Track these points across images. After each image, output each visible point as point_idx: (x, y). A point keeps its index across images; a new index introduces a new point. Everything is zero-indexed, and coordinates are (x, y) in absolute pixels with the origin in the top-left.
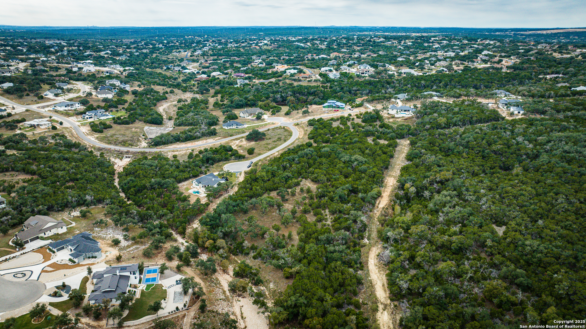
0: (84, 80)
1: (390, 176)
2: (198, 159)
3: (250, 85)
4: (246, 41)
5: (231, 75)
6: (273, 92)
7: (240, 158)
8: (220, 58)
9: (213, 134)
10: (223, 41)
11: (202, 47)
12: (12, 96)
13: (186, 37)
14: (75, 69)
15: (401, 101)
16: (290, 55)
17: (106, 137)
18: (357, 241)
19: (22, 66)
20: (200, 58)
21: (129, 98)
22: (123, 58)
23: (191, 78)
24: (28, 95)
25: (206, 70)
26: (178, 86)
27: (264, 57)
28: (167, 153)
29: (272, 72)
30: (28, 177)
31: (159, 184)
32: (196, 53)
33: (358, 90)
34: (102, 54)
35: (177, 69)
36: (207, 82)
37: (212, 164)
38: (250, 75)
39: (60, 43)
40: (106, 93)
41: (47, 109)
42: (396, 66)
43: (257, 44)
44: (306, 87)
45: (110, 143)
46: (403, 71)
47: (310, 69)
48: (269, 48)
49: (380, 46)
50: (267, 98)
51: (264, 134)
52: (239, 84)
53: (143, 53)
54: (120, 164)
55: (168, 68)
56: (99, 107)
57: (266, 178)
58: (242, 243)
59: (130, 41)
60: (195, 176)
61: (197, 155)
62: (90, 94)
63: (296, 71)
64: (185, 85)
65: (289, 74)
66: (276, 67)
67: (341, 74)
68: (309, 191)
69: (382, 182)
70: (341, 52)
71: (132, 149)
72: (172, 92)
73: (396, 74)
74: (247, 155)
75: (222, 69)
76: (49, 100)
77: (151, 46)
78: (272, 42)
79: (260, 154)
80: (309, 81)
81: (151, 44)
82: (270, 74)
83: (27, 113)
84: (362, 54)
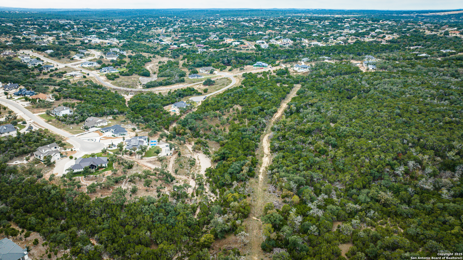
0: (95, 48)
1: (285, 103)
2: (174, 94)
3: (207, 52)
4: (205, 21)
5: (194, 45)
6: (222, 57)
7: (200, 94)
8: (187, 33)
9: (183, 81)
10: (188, 21)
11: (173, 26)
12: (54, 58)
13: (160, 18)
14: (86, 41)
15: (304, 62)
16: (237, 31)
17: (117, 83)
18: (260, 132)
19: (51, 39)
20: (172, 34)
21: (127, 60)
22: (117, 33)
23: (167, 48)
24: (63, 57)
25: (177, 42)
26: (158, 53)
27: (218, 33)
28: (155, 91)
29: (223, 44)
30: (79, 101)
31: (153, 106)
32: (169, 30)
33: (279, 56)
34: (102, 30)
35: (156, 41)
36: (177, 50)
37: (183, 97)
38: (208, 46)
39: (70, 23)
40: (112, 57)
41: (77, 66)
42: (309, 40)
43: (213, 24)
44: (244, 54)
45: (120, 86)
46: (312, 43)
47: (249, 42)
48: (222, 26)
49: (304, 25)
50: (218, 61)
51: (214, 82)
52: (199, 52)
53: (130, 30)
54: (128, 98)
55: (150, 41)
56: (109, 65)
57: (214, 104)
58: (199, 132)
59: (119, 20)
60: (172, 103)
61: (173, 92)
62: (102, 57)
63: (239, 43)
64: (162, 52)
65: (234, 45)
66: (226, 40)
67: (270, 45)
68: (237, 109)
69: (279, 105)
70: (274, 30)
71: (133, 90)
72: (154, 57)
73: (307, 45)
74: (203, 93)
75: (188, 41)
76: (77, 60)
77: (136, 25)
78: (225, 22)
79: (211, 93)
80: (247, 50)
81: (136, 23)
82: (221, 45)
83: (66, 68)
84: (289, 31)
